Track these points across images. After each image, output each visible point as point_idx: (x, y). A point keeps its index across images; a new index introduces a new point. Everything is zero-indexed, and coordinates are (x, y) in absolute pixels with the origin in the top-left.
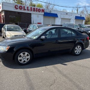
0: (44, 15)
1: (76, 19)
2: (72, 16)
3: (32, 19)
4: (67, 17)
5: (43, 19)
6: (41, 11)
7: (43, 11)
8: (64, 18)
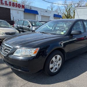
0: (24, 12)
1: (54, 16)
5: (23, 16)
6: (21, 7)
7: (23, 7)
8: (44, 16)
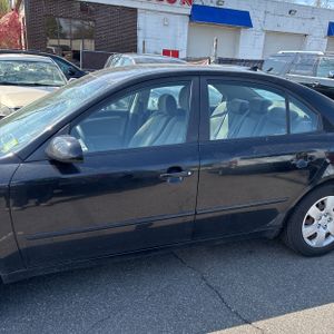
0: (191, 17)
1: (329, 34)
2: (315, 23)
3: (140, 34)
4: (291, 25)
5: (186, 35)
